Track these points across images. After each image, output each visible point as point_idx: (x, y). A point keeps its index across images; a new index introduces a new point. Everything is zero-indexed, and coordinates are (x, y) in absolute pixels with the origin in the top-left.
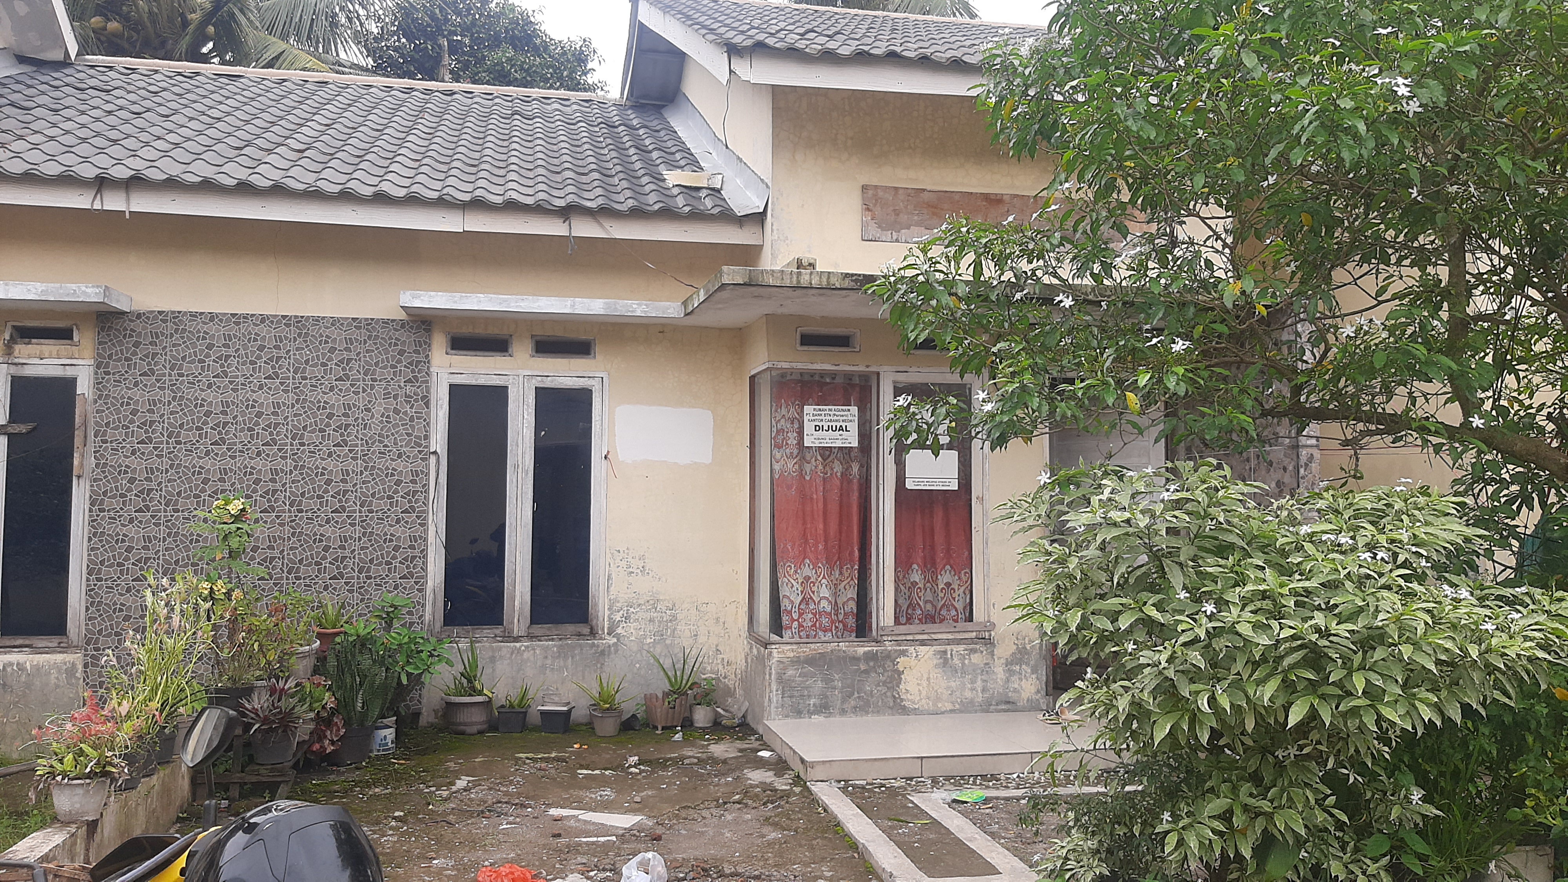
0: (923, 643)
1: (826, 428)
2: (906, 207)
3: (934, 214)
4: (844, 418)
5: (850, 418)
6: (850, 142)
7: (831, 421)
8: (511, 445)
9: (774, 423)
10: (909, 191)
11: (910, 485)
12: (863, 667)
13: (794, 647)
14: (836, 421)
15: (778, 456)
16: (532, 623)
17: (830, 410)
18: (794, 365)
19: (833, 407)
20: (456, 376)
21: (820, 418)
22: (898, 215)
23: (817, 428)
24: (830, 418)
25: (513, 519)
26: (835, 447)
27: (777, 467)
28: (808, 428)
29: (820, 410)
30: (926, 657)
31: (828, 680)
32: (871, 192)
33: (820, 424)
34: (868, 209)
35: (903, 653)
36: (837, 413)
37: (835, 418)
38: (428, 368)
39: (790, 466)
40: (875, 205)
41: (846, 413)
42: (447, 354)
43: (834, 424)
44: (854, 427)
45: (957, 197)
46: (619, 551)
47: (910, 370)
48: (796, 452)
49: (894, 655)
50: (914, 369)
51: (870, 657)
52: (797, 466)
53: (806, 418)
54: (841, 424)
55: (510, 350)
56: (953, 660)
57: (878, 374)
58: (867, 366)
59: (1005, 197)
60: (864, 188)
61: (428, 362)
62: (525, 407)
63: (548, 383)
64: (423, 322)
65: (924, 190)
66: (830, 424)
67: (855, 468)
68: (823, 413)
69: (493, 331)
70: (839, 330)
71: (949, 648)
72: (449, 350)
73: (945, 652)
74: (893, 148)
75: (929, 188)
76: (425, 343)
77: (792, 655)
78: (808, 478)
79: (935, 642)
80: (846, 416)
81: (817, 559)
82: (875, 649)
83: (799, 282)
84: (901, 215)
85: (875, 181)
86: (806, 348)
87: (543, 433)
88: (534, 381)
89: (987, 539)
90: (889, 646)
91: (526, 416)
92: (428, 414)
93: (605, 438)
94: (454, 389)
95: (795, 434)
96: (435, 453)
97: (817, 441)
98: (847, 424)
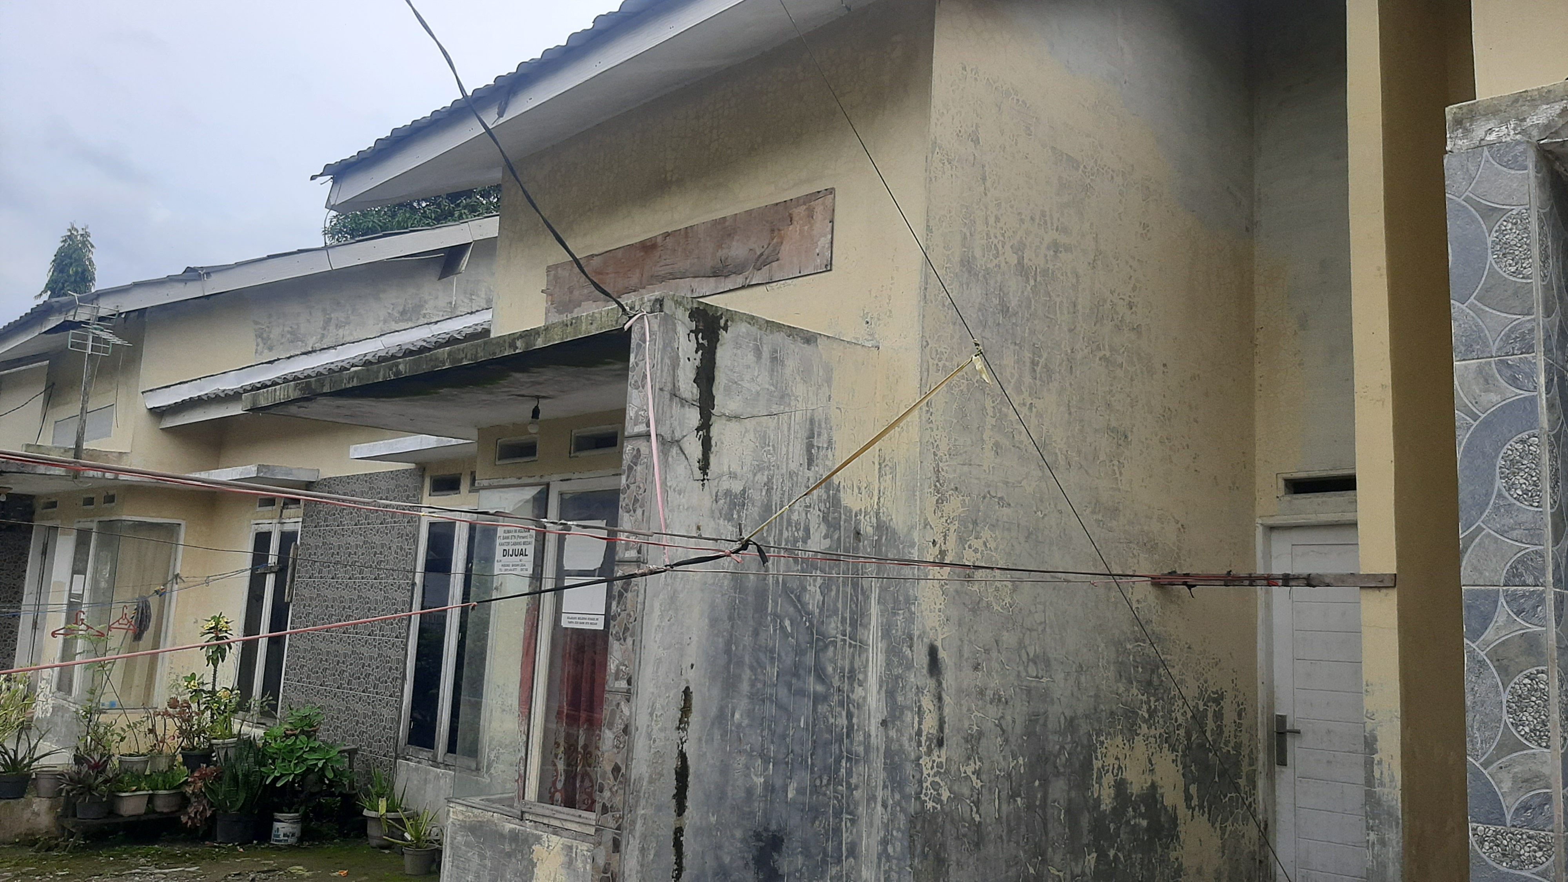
0: (556, 831)
1: (511, 552)
2: (578, 281)
4: (525, 540)
5: (528, 540)
7: (515, 544)
11: (565, 623)
12: (507, 848)
13: (464, 809)
14: (518, 543)
16: (448, 752)
18: (491, 482)
20: (432, 514)
21: (508, 541)
22: (572, 292)
23: (505, 553)
24: (514, 540)
25: (447, 648)
28: (498, 552)
30: (555, 850)
31: (482, 857)
32: (553, 273)
33: (507, 548)
34: (550, 293)
35: (538, 839)
36: (520, 535)
37: (519, 540)
38: (421, 509)
40: (555, 287)
41: (526, 534)
42: (429, 495)
43: (517, 547)
44: (531, 551)
45: (620, 254)
49: (531, 840)
50: (576, 476)
51: (514, 837)
53: (498, 542)
54: (522, 546)
55: (460, 487)
56: (577, 860)
57: (549, 486)
58: (540, 477)
60: (548, 270)
61: (421, 504)
62: (462, 543)
65: (593, 256)
66: (514, 548)
68: (510, 535)
69: (454, 471)
70: (525, 437)
71: (575, 843)
72: (430, 492)
73: (571, 848)
75: (596, 252)
76: (421, 487)
77: (461, 817)
79: (564, 833)
80: (526, 537)
82: (518, 827)
85: (559, 260)
86: (501, 462)
88: (468, 516)
90: (529, 827)
92: (415, 550)
94: (432, 524)
97: (504, 568)
98: (526, 547)
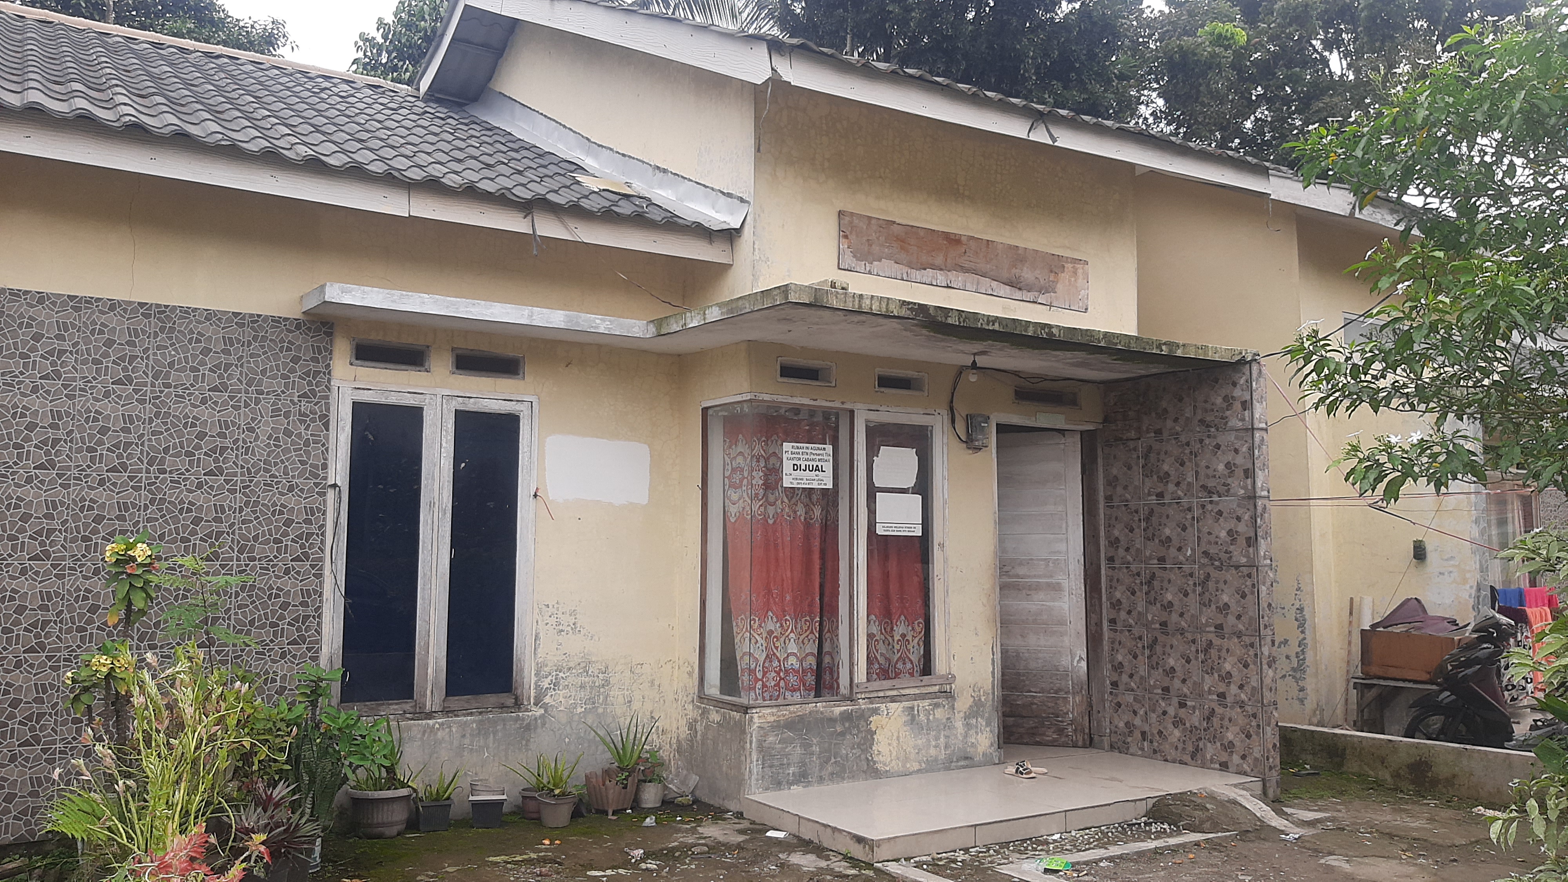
0: (893, 700)
1: (803, 467)
2: (878, 238)
3: (902, 248)
4: (820, 457)
5: (825, 458)
6: (826, 164)
7: (808, 460)
8: (426, 479)
9: (728, 460)
10: (881, 222)
11: (880, 531)
12: (839, 729)
13: (775, 710)
14: (813, 460)
15: (735, 497)
16: (447, 695)
17: (807, 448)
18: (775, 397)
19: (810, 445)
20: (362, 391)
21: (799, 456)
22: (871, 245)
23: (796, 467)
24: (808, 457)
25: (428, 568)
26: (799, 488)
27: (733, 510)
28: (787, 466)
29: (797, 448)
30: (896, 714)
31: (806, 746)
32: (847, 219)
33: (798, 463)
34: (846, 237)
35: (876, 711)
36: (814, 452)
37: (812, 457)
38: (329, 381)
39: (755, 508)
40: (851, 233)
41: (821, 452)
42: (351, 364)
43: (811, 463)
44: (828, 467)
45: (922, 233)
46: (548, 606)
47: (880, 409)
48: (761, 492)
49: (867, 714)
50: (884, 408)
51: (846, 717)
52: (762, 509)
53: (785, 456)
54: (817, 463)
55: (427, 364)
56: (919, 716)
57: (852, 412)
58: (843, 403)
59: (963, 238)
60: (840, 213)
61: (329, 373)
62: (444, 433)
63: (471, 406)
64: (324, 324)
65: (894, 222)
66: (808, 463)
67: (817, 512)
68: (801, 451)
69: (407, 340)
70: (816, 362)
71: (916, 703)
72: (353, 360)
73: (912, 708)
74: (865, 176)
75: (898, 221)
76: (326, 350)
77: (772, 719)
78: (771, 522)
79: (903, 698)
80: (822, 455)
81: (784, 611)
82: (850, 708)
83: (860, 306)
84: (873, 246)
85: (849, 208)
86: (785, 380)
87: (463, 465)
88: (454, 402)
89: (948, 586)
90: (863, 705)
91: (444, 445)
92: (327, 438)
93: (535, 473)
94: (357, 407)
95: (761, 474)
96: (334, 486)
97: (795, 482)
98: (822, 464)
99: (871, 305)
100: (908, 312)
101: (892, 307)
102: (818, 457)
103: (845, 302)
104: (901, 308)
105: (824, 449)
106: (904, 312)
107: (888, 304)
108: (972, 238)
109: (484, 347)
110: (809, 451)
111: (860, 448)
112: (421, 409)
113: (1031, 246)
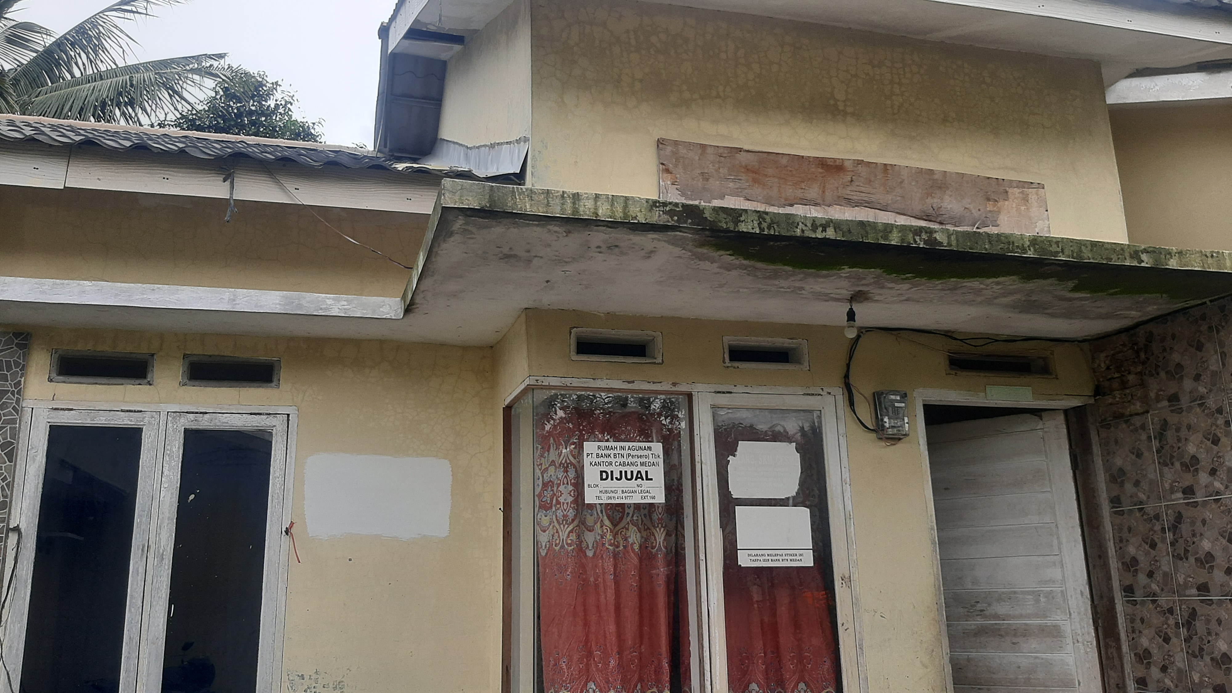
1: (616, 475)
2: (717, 170)
3: (755, 181)
4: (643, 460)
5: (651, 460)
6: (638, 85)
7: (624, 464)
8: (140, 516)
9: (538, 473)
10: (721, 151)
11: (744, 560)
14: (632, 464)
15: (545, 521)
17: (623, 448)
18: (568, 381)
19: (626, 444)
20: (62, 412)
21: (609, 460)
23: (604, 476)
24: (622, 460)
25: (136, 631)
26: (629, 506)
27: (544, 538)
28: (591, 475)
29: (607, 448)
32: (669, 149)
33: (608, 469)
34: (667, 171)
36: (632, 453)
37: (630, 460)
38: (18, 401)
39: (564, 535)
40: (676, 166)
41: (645, 453)
42: (50, 380)
43: (629, 469)
44: (658, 474)
45: (784, 161)
46: (302, 677)
47: (735, 390)
48: (571, 513)
50: (740, 389)
52: (573, 537)
53: (586, 461)
54: (639, 468)
55: (149, 376)
57: (690, 396)
58: (674, 384)
59: (847, 164)
60: (660, 143)
61: (19, 393)
62: (167, 458)
63: (205, 423)
64: (17, 335)
65: (740, 150)
66: (623, 469)
67: (660, 537)
68: (612, 452)
69: (124, 348)
70: (632, 333)
72: (54, 375)
74: (696, 96)
75: (746, 147)
76: (17, 364)
78: (590, 554)
80: (646, 456)
84: (711, 180)
85: (673, 135)
86: (584, 357)
87: (192, 497)
88: (182, 420)
91: (166, 472)
92: (13, 472)
93: (289, 503)
94: (56, 432)
95: (571, 488)
96: (17, 529)
97: (604, 496)
98: (647, 469)
99: (596, 209)
100: (666, 217)
101: (634, 210)
102: (639, 460)
103: (548, 205)
104: (651, 210)
105: (650, 448)
106: (657, 217)
107: (626, 207)
108: (860, 162)
109: (227, 351)
110: (625, 452)
111: (705, 446)
112: (138, 431)
113: (950, 168)
